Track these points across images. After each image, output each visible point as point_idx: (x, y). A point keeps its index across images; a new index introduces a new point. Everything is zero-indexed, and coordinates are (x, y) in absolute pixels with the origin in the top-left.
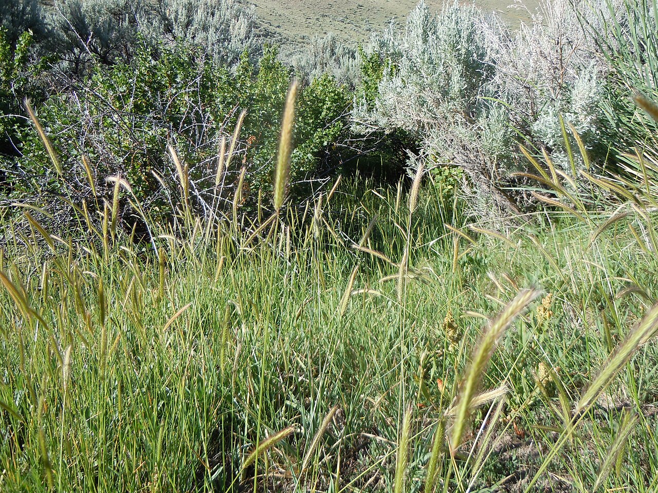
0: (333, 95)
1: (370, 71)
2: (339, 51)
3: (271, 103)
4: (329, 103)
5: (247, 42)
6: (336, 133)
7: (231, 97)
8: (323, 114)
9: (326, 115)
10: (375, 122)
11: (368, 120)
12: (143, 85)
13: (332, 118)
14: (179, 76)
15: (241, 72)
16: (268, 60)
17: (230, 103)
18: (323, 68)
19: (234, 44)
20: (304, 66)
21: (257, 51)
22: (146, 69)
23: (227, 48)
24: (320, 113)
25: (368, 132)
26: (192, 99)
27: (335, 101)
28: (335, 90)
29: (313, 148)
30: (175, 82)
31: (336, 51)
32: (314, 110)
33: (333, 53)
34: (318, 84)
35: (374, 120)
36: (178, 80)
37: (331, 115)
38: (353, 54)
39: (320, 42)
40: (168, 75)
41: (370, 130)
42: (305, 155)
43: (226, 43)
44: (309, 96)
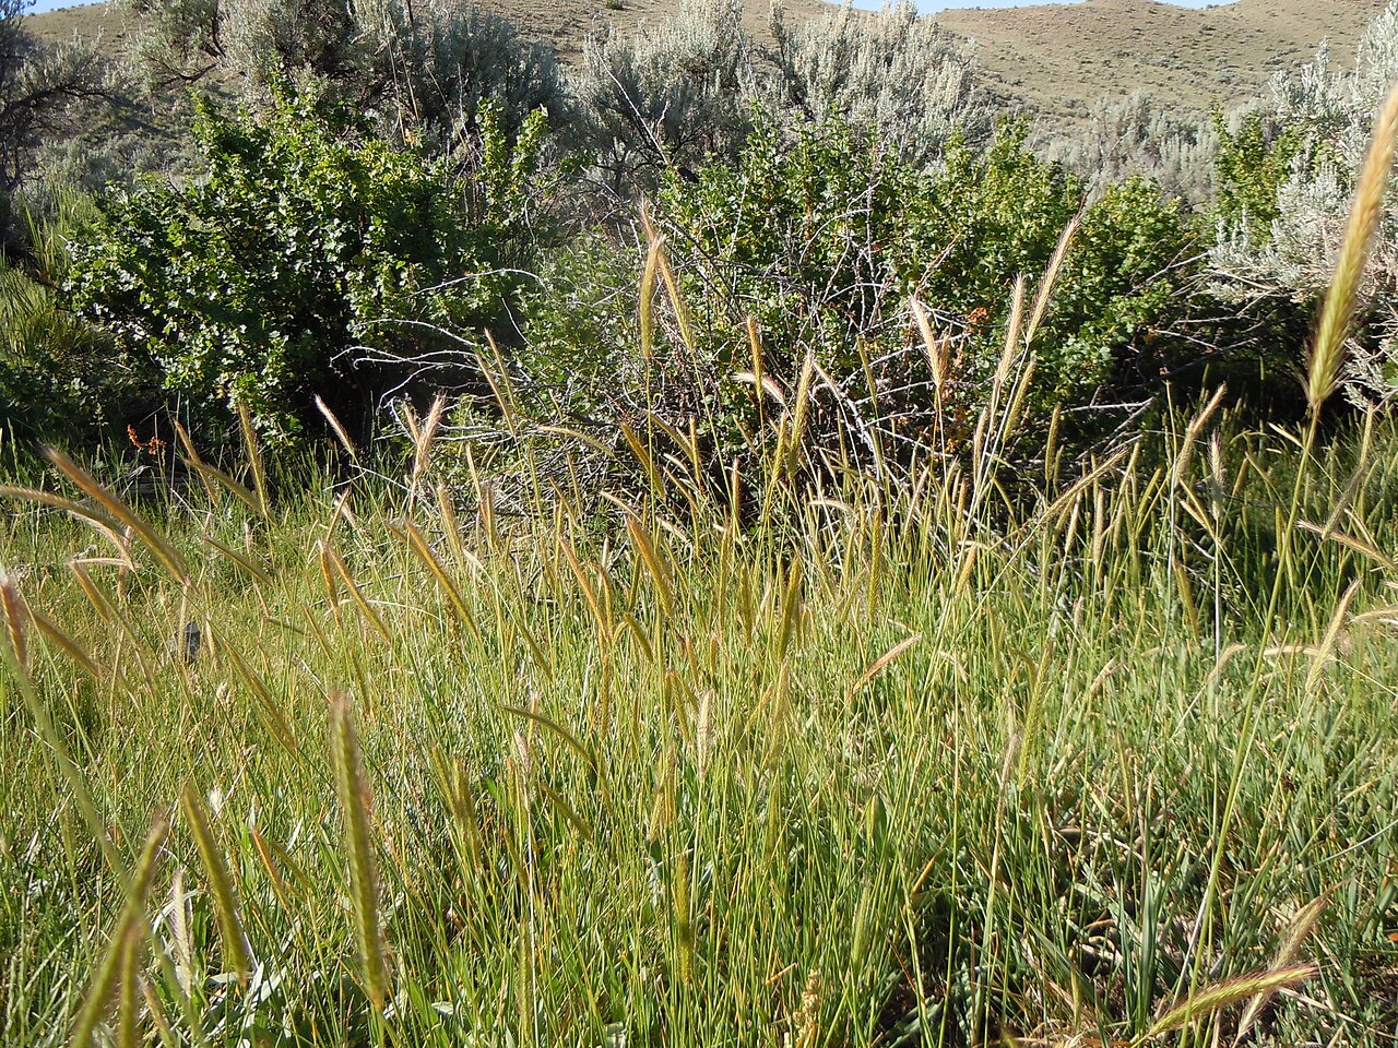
0: (1152, 220)
1: (1238, 170)
2: (1156, 128)
3: (1021, 240)
4: (1142, 239)
5: (957, 115)
6: (1155, 305)
7: (935, 227)
8: (1127, 263)
9: (1134, 266)
10: (1270, 274)
11: (1249, 271)
12: (756, 207)
13: (1147, 273)
14: (829, 185)
15: (955, 175)
16: (1005, 150)
17: (932, 240)
18: (1117, 167)
19: (931, 120)
20: (1075, 165)
21: (980, 132)
22: (762, 175)
23: (915, 129)
24: (1120, 262)
25: (1251, 299)
26: (853, 234)
27: (1155, 235)
28: (1158, 211)
29: (1115, 334)
30: (822, 199)
31: (1150, 129)
32: (1105, 255)
33: (1142, 134)
34: (1118, 198)
35: (1265, 272)
36: (826, 194)
37: (1145, 265)
38: (1189, 134)
39: (1115, 111)
40: (807, 186)
41: (1256, 295)
42: (1095, 351)
43: (913, 120)
44: (1094, 226)
